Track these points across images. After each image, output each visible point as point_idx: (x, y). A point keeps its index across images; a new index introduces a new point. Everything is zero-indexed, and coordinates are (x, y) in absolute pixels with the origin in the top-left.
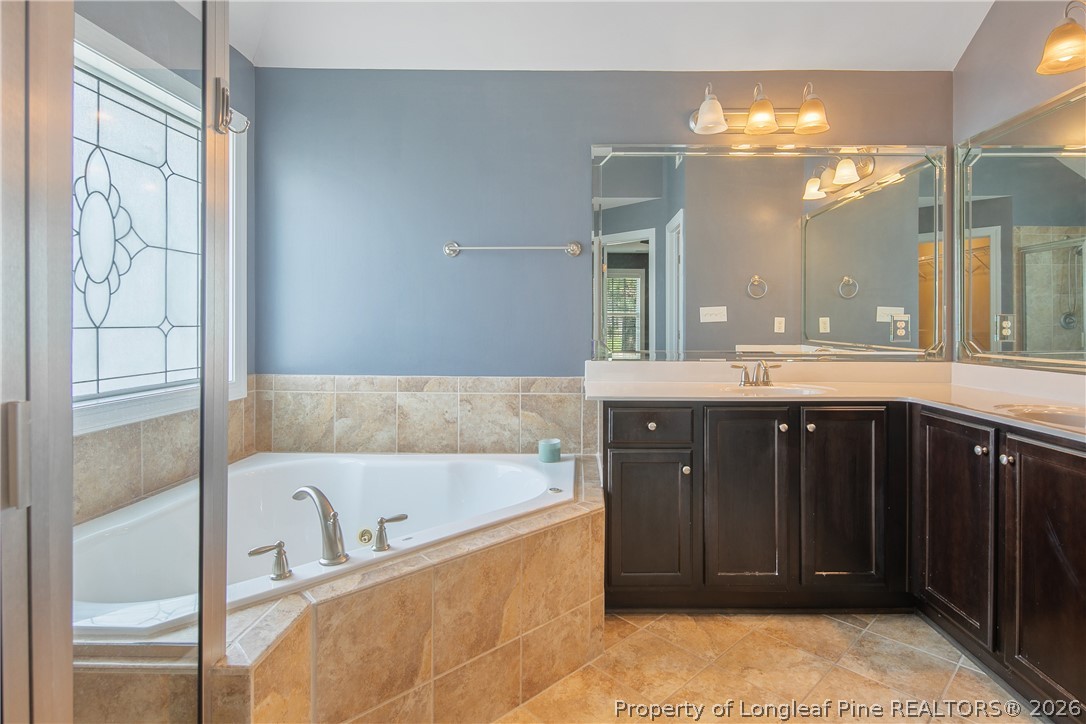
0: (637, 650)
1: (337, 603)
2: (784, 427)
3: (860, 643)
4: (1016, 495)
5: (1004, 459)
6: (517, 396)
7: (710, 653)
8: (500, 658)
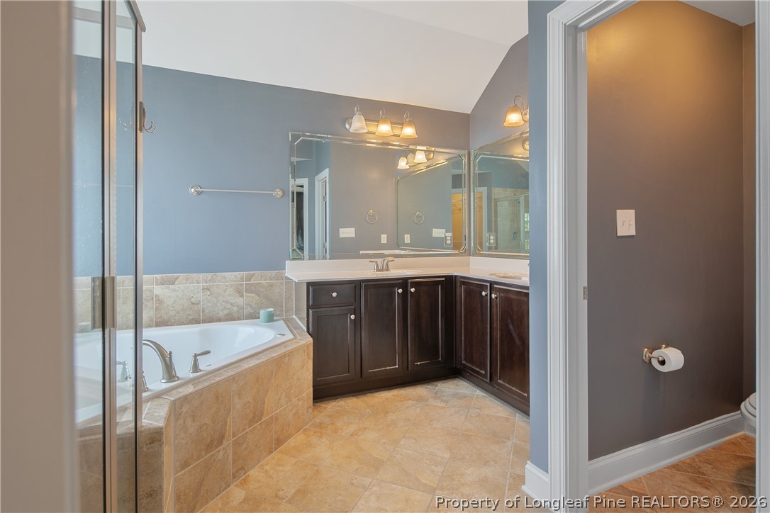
0: (330, 416)
1: (185, 399)
2: (400, 291)
3: (436, 393)
4: (498, 311)
5: (493, 296)
6: (242, 284)
7: (368, 410)
8: (264, 427)
